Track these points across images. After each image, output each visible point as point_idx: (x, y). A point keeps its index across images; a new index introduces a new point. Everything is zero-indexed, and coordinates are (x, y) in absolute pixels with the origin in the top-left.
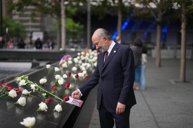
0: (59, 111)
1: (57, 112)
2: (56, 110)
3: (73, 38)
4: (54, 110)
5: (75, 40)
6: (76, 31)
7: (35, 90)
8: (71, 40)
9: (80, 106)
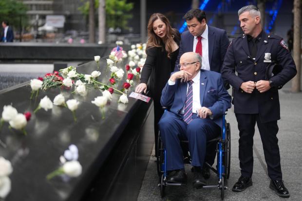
0: (124, 102)
1: (123, 103)
2: (122, 101)
3: (116, 27)
4: (119, 101)
5: (119, 30)
6: (119, 13)
7: (90, 82)
8: (112, 30)
9: (148, 102)
